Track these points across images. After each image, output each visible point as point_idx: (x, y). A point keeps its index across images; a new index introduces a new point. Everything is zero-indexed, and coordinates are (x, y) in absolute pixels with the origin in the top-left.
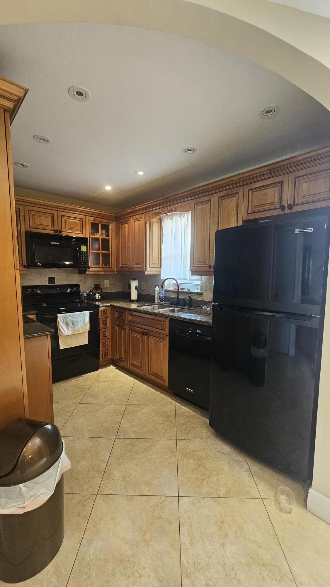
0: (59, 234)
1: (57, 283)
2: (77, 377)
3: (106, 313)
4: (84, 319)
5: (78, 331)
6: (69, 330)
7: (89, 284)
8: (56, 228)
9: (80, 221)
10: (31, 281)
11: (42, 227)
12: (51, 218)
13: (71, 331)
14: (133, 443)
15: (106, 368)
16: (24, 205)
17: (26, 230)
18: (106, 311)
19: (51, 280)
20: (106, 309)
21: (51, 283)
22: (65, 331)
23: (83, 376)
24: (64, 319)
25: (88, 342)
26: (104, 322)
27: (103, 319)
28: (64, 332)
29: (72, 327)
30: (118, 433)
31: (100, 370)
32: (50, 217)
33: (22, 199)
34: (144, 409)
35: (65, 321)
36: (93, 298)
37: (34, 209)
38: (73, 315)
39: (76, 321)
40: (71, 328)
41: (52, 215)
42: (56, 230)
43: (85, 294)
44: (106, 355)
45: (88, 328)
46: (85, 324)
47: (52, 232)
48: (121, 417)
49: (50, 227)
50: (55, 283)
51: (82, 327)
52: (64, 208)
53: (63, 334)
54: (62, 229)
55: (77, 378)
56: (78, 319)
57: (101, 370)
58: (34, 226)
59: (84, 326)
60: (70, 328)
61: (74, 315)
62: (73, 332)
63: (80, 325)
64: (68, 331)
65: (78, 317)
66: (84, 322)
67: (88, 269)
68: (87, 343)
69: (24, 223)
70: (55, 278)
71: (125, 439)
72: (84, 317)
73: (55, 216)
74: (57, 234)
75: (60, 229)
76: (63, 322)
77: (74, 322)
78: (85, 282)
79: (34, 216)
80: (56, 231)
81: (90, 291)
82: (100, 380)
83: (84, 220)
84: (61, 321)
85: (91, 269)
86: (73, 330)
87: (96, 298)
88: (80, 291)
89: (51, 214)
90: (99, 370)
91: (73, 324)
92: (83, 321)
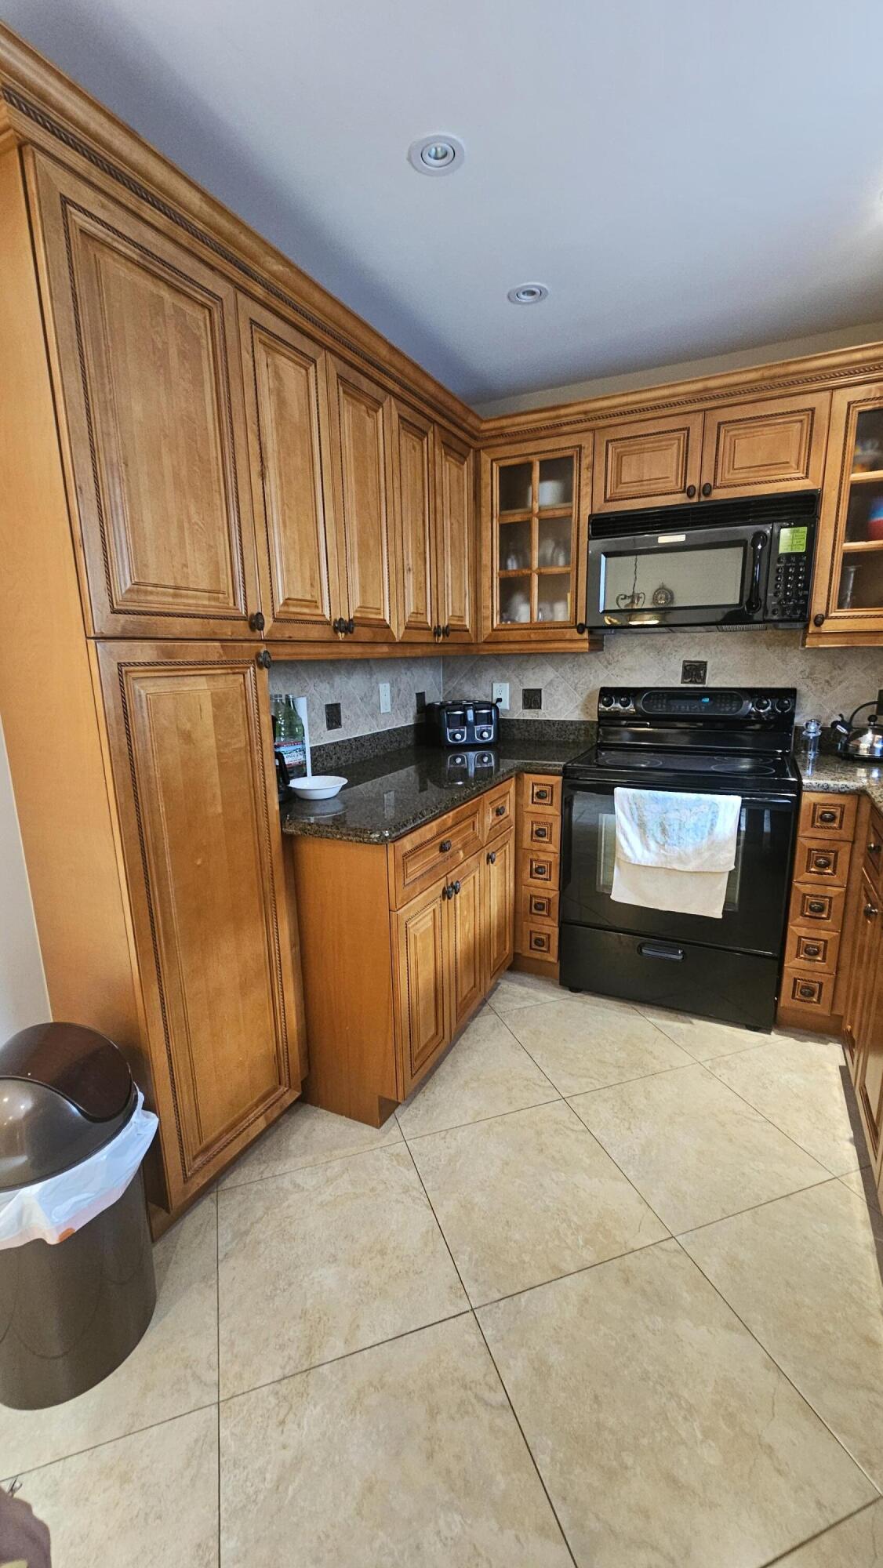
0: (703, 499)
1: (712, 682)
2: (673, 1015)
3: (838, 820)
4: (712, 825)
5: (680, 859)
6: (648, 849)
7: (852, 690)
8: (693, 481)
9: (801, 421)
10: (628, 671)
11: (645, 489)
12: (679, 445)
13: (657, 854)
14: (476, 1396)
15: (805, 1041)
16: (592, 430)
17: (596, 511)
18: (838, 814)
19: (694, 670)
20: (842, 807)
21: (691, 682)
22: (632, 849)
23: (695, 1021)
24: (634, 806)
25: (724, 912)
26: (818, 858)
27: (814, 844)
28: (627, 851)
29: (659, 840)
30: (502, 1304)
31: (775, 1038)
32: (676, 446)
33: (585, 413)
34: (703, 1329)
35: (636, 817)
36: (846, 747)
37: (624, 432)
38: (665, 800)
39: (676, 827)
40: (657, 842)
41: (681, 435)
42: (692, 486)
43: (812, 727)
44: (812, 995)
45: (727, 858)
46: (713, 843)
47: (679, 499)
48: (589, 1256)
49: (673, 478)
50: (703, 682)
51: (698, 853)
52: (731, 394)
53: (624, 854)
54: (715, 479)
55: (671, 1019)
56: (684, 820)
57: (780, 1038)
58: (623, 490)
59: (709, 849)
60: (653, 845)
61: (671, 799)
62: (663, 859)
63: (691, 841)
64: (646, 852)
65: (688, 812)
66: (709, 834)
67: (812, 628)
68: (717, 913)
69: (589, 490)
70: (705, 663)
71: (484, 1349)
72: (710, 817)
73: (696, 433)
74: (695, 500)
75: (707, 478)
76: (630, 817)
77: (667, 827)
78: (832, 683)
79: (619, 458)
80: (689, 491)
81: (839, 719)
82: (718, 1072)
83: (822, 414)
84: (624, 813)
85: (828, 626)
86: (662, 851)
87: (857, 748)
88: (792, 715)
89: (681, 430)
90: (769, 1034)
91: (664, 831)
92: (706, 830)
